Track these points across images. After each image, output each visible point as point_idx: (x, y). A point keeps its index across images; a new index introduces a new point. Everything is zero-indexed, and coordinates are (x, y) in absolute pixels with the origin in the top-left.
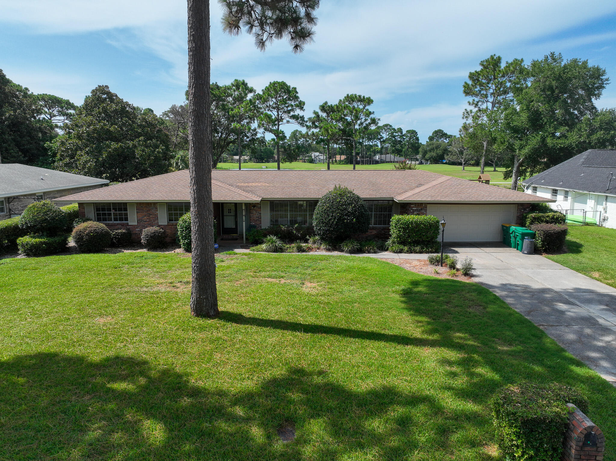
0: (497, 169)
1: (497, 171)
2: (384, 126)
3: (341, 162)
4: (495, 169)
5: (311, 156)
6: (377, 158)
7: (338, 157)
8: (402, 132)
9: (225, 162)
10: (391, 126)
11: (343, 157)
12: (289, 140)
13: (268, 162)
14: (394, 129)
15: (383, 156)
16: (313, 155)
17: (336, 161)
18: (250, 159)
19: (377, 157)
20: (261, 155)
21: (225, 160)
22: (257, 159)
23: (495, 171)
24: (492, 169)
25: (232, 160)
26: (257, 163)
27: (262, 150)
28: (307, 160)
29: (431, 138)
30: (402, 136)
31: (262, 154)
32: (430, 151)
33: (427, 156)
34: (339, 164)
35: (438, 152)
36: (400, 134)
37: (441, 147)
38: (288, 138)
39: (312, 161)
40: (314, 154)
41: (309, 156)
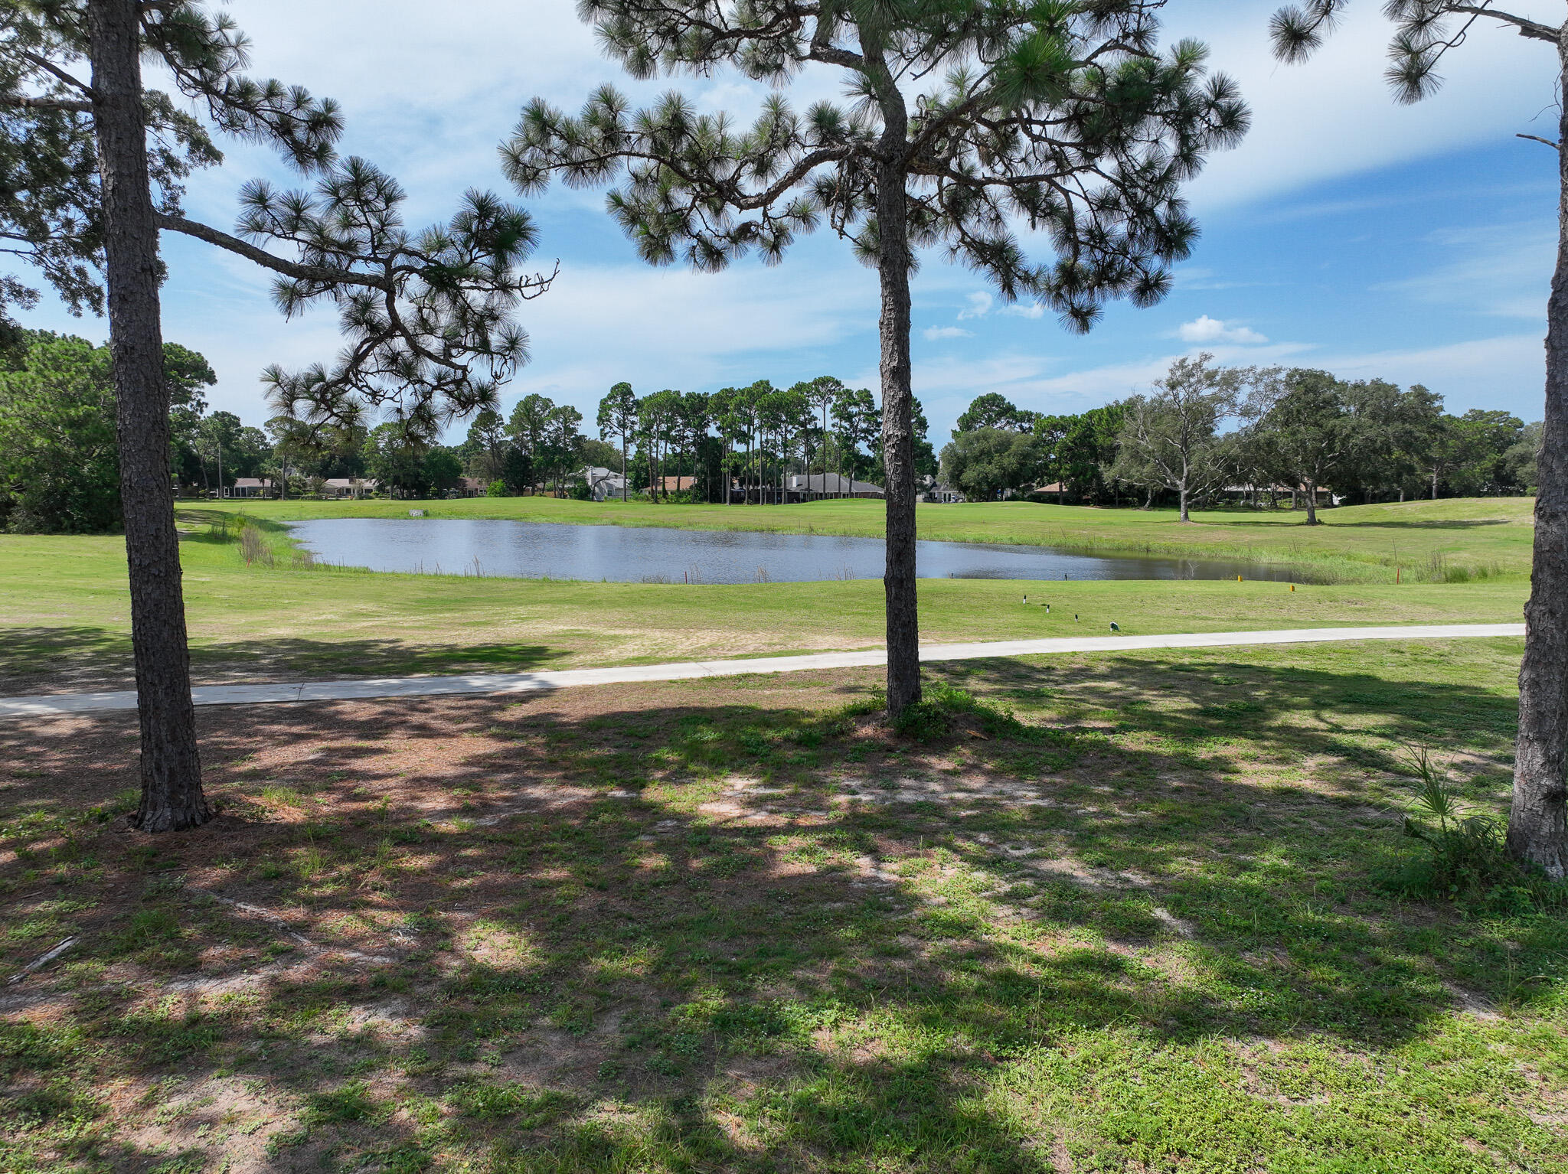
0: (1319, 514)
1: (1320, 523)
2: (816, 383)
3: (679, 496)
4: (1312, 516)
5: (584, 480)
6: (794, 485)
7: (671, 483)
8: (870, 404)
9: (292, 498)
10: (838, 383)
11: (688, 482)
12: (509, 430)
13: (440, 496)
14: (849, 393)
15: (816, 480)
16: (589, 474)
17: (665, 493)
18: (381, 488)
19: (794, 482)
20: (418, 475)
21: (293, 490)
22: (404, 486)
23: (1313, 522)
24: (1303, 516)
25: (319, 489)
26: (404, 499)
27: (423, 460)
28: (569, 490)
29: (967, 422)
30: (872, 415)
31: (422, 472)
32: (977, 460)
33: (969, 476)
34: (677, 502)
35: (1006, 461)
36: (863, 408)
37: (1013, 448)
38: (507, 421)
39: (585, 494)
40: (593, 474)
41: (576, 480)
